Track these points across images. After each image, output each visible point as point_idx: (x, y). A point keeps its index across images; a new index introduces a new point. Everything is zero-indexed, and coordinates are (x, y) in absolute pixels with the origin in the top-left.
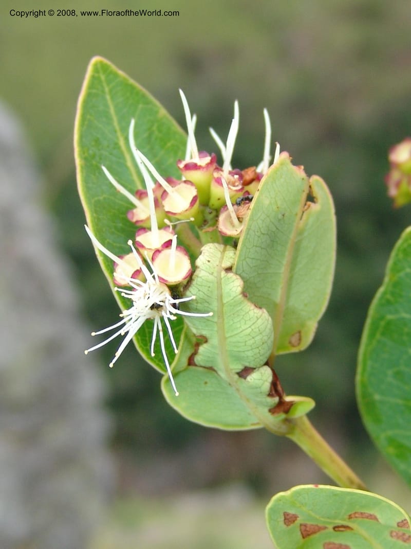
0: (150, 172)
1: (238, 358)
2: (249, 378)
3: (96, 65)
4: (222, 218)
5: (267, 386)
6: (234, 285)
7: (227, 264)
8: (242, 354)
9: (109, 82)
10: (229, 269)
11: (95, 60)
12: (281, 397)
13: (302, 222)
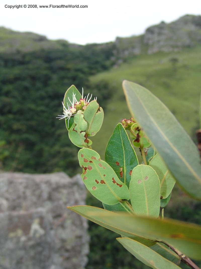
0: (76, 101)
1: (81, 129)
2: (82, 133)
3: (73, 86)
4: (84, 107)
5: (84, 135)
6: (82, 116)
7: (82, 113)
8: (81, 128)
9: (74, 89)
10: (82, 114)
11: (73, 85)
12: (86, 139)
13: (97, 114)
